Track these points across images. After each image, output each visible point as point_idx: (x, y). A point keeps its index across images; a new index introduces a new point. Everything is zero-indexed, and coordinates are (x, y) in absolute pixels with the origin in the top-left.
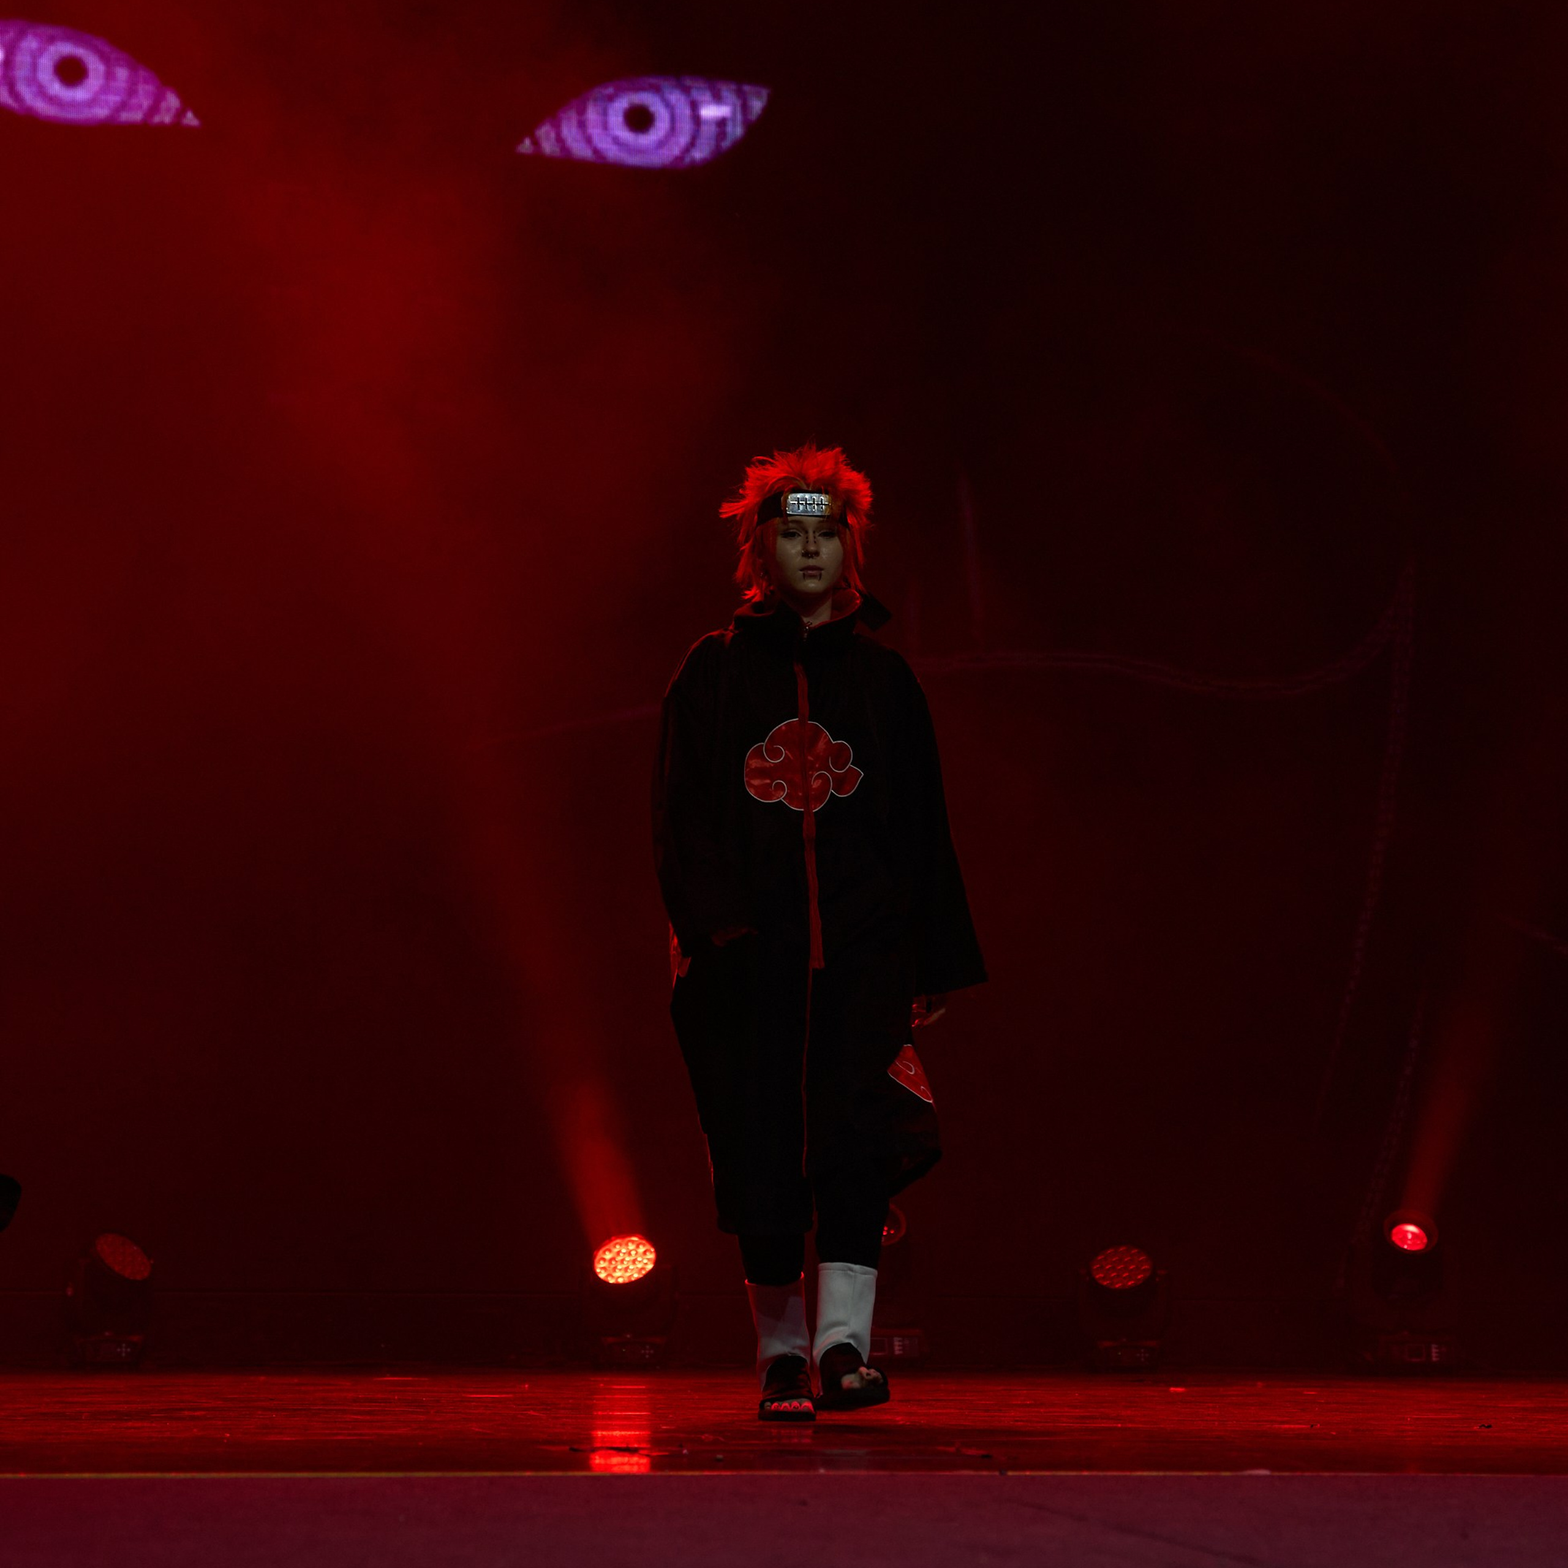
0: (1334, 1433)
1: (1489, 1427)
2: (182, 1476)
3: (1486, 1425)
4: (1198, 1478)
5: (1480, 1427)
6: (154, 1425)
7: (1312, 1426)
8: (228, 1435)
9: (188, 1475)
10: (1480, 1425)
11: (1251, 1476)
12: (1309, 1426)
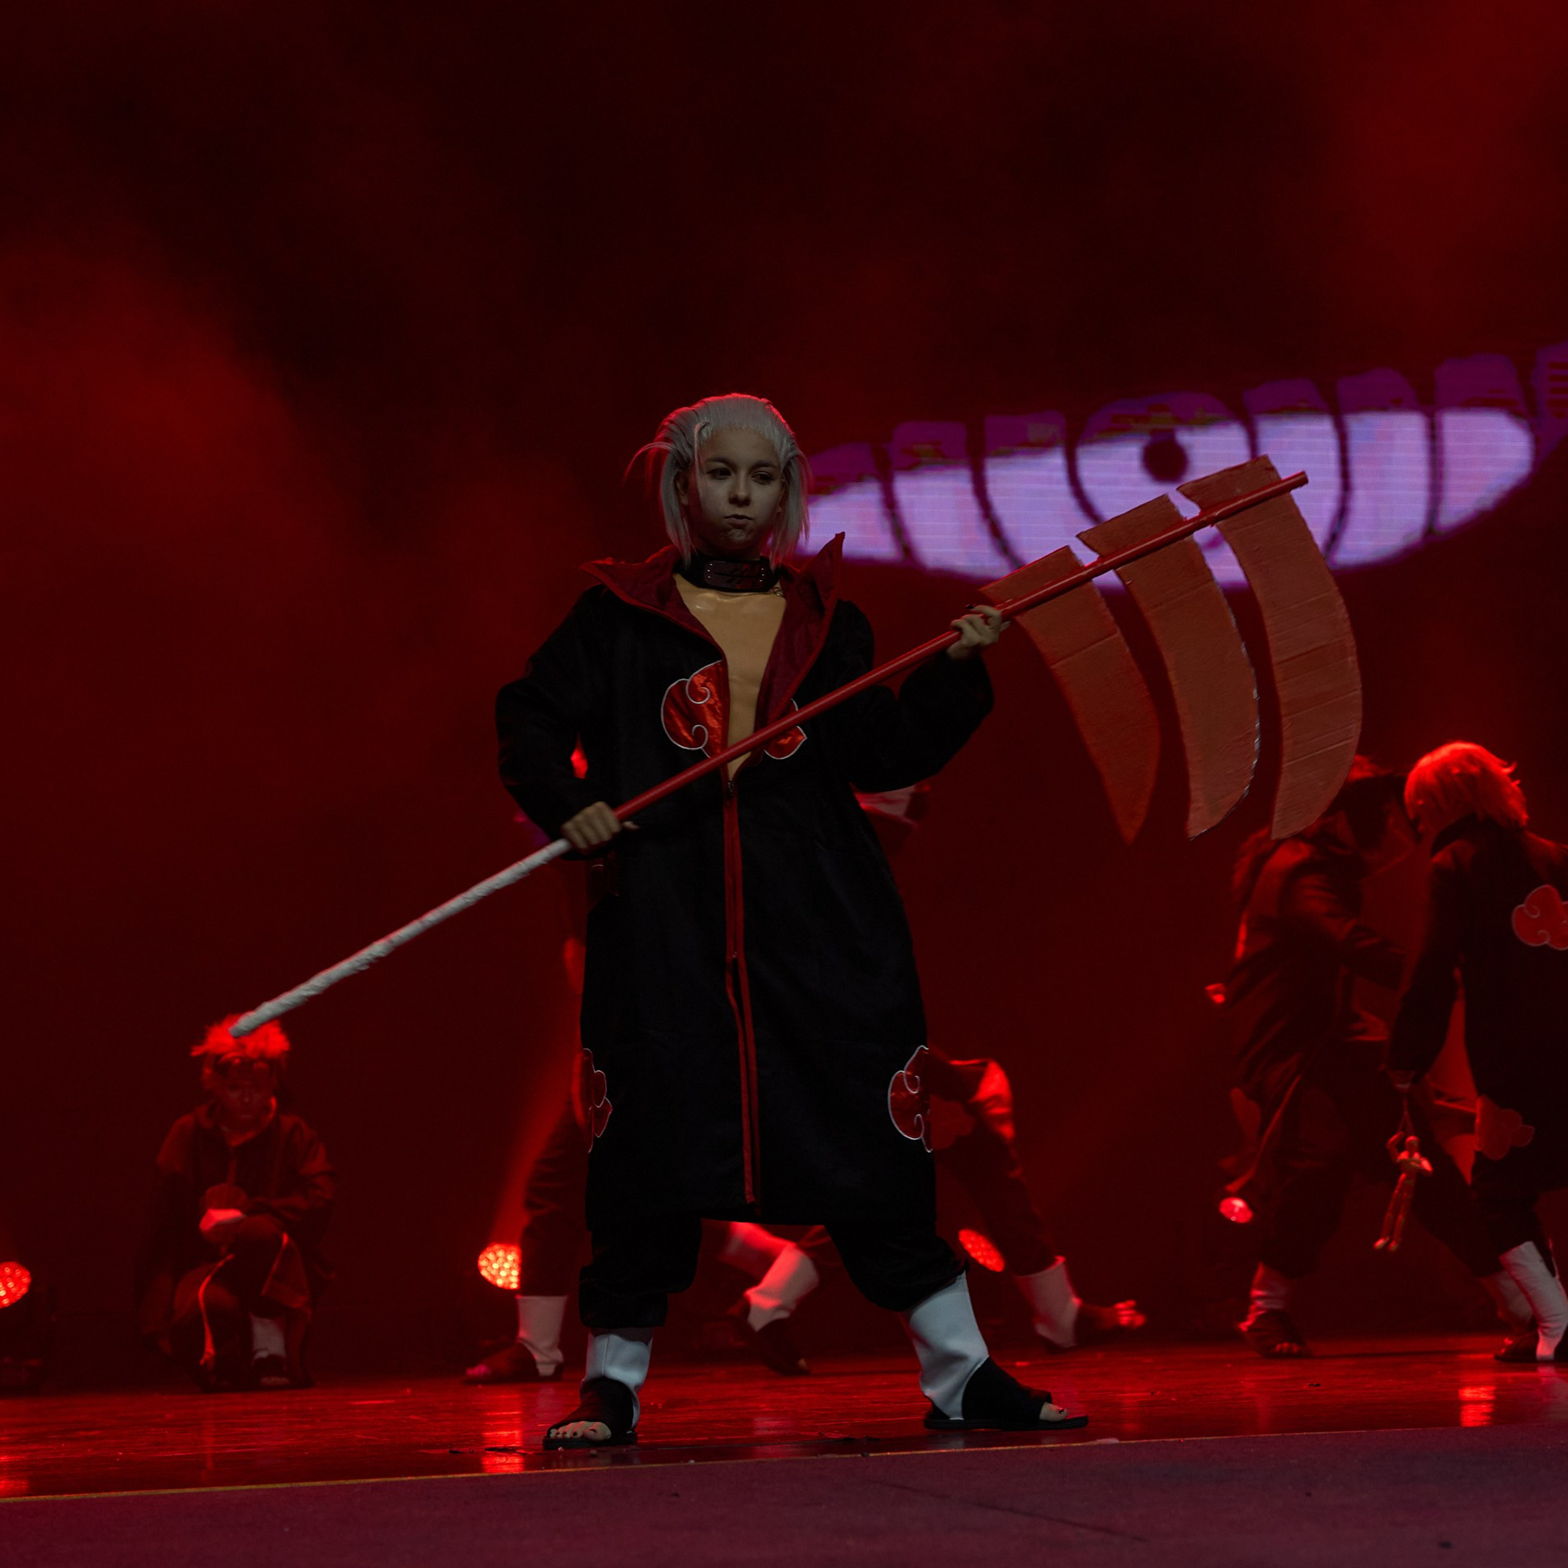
0: (1174, 1399)
1: (1318, 1385)
2: (74, 1496)
3: (1315, 1384)
4: (1052, 1449)
5: (1310, 1385)
6: (50, 1447)
7: (1153, 1393)
8: (121, 1453)
9: (81, 1496)
10: (1308, 1384)
11: (1100, 1446)
12: (1150, 1394)
